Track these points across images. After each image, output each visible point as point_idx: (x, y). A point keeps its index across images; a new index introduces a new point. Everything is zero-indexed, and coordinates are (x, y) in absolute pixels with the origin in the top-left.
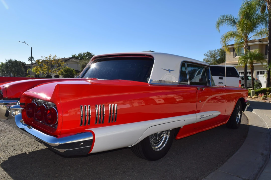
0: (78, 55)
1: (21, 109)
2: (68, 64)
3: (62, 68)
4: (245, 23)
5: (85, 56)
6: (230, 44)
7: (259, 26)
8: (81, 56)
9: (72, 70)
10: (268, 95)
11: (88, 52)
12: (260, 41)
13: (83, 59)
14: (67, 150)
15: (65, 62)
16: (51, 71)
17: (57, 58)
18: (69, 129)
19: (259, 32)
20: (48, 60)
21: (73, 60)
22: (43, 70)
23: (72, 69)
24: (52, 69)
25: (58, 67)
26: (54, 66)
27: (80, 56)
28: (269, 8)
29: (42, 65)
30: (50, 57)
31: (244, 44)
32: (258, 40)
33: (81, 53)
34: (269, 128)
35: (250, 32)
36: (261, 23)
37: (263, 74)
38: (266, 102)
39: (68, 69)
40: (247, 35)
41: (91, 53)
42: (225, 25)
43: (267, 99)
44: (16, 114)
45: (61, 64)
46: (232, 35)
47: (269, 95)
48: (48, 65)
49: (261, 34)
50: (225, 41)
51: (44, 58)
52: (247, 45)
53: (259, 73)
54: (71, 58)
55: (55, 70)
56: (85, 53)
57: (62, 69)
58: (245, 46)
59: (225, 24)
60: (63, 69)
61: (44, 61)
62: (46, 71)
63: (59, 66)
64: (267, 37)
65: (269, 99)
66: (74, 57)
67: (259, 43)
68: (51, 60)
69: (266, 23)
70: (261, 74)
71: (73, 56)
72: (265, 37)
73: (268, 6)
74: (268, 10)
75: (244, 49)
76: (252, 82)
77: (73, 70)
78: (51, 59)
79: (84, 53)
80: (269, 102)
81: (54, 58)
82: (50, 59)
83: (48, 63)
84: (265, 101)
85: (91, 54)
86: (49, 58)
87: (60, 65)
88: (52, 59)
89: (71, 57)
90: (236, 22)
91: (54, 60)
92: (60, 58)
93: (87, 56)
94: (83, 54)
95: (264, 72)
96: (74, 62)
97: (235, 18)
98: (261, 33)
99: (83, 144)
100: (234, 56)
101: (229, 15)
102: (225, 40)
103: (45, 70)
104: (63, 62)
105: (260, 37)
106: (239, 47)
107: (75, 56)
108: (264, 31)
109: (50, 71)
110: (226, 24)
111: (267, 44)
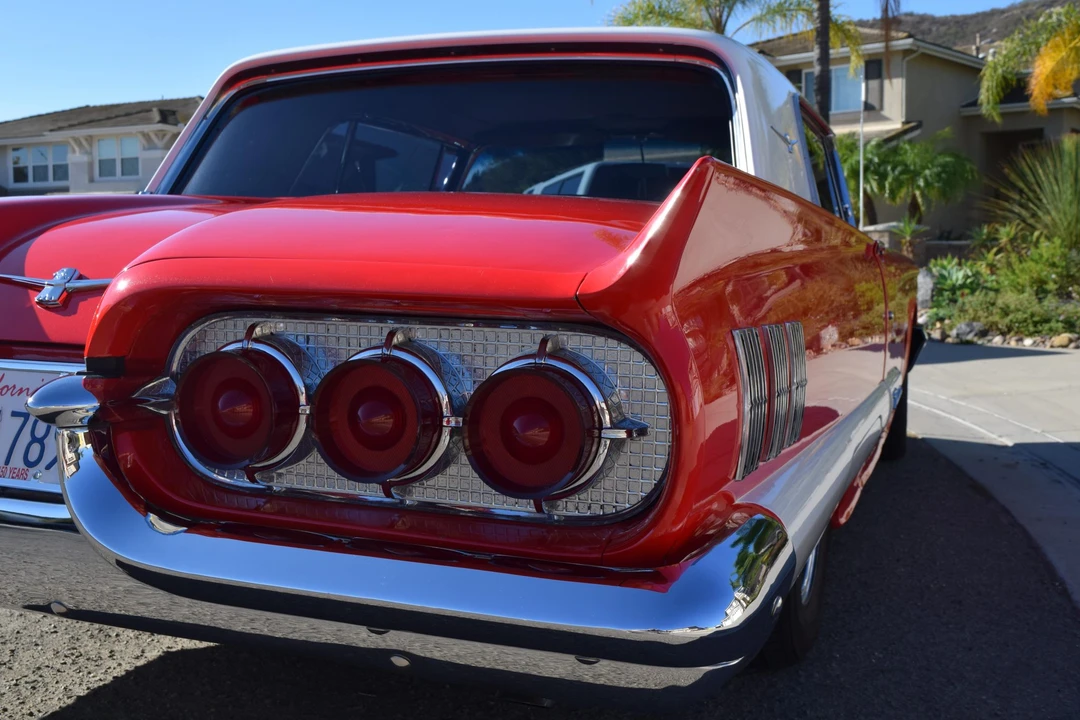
12: (763, 48)
35: (733, 5)
40: (721, 16)
49: (785, 15)
64: (811, 27)
72: (799, 31)
98: (782, 10)
105: (778, 30)
111: (796, 65)
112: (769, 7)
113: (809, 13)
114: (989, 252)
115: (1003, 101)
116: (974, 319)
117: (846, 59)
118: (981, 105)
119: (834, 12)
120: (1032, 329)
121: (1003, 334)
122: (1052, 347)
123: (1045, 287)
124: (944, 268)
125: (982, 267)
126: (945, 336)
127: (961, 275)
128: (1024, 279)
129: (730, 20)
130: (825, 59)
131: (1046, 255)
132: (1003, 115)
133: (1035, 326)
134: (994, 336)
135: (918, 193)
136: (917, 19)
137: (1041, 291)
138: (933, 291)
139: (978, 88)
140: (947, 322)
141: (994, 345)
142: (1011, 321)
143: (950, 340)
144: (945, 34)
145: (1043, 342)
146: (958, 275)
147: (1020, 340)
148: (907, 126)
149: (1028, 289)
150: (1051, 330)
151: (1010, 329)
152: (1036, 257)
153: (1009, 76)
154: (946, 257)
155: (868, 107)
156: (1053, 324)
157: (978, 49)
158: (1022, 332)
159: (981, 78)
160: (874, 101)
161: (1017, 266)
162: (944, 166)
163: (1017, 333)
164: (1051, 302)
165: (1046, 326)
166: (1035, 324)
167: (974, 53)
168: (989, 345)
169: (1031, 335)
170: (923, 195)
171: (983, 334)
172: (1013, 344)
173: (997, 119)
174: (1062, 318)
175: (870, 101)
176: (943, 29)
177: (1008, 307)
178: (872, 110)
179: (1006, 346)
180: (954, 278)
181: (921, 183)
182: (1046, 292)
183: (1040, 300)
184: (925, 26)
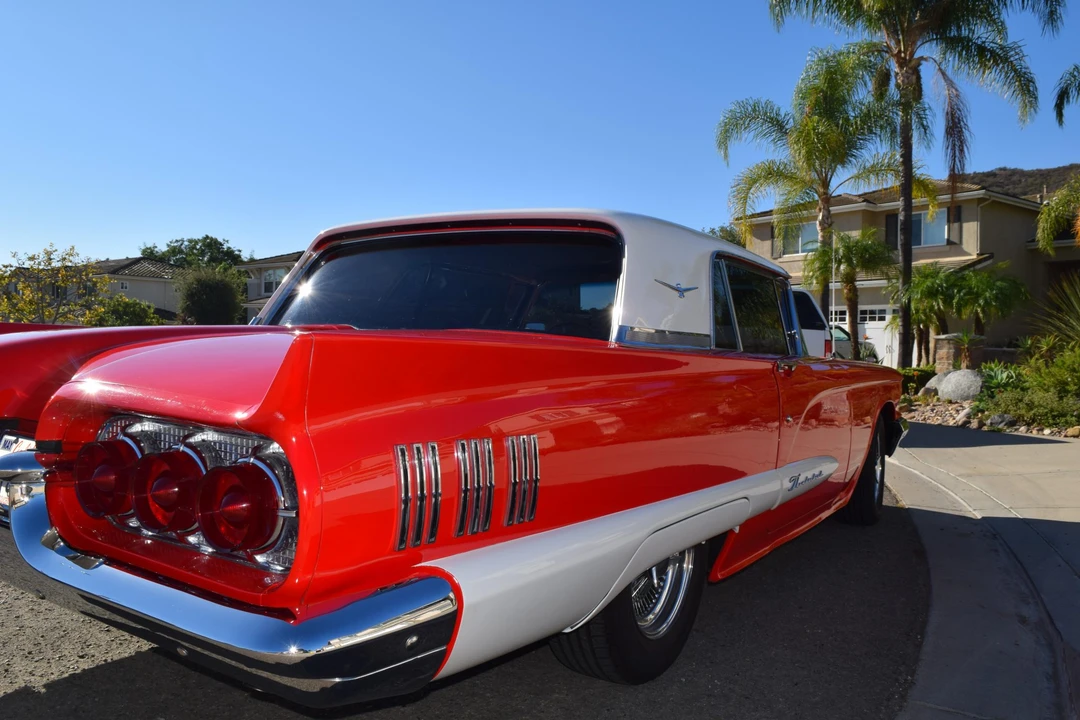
0: (164, 249)
1: (39, 472)
2: (128, 284)
3: (101, 301)
4: (817, 134)
5: (193, 254)
6: (758, 211)
7: (870, 146)
8: (181, 251)
9: (144, 309)
10: (916, 392)
11: (207, 237)
12: (867, 198)
13: (190, 264)
14: (337, 680)
15: (113, 276)
16: (52, 312)
17: (79, 260)
18: (337, 572)
19: (868, 165)
20: (41, 267)
21: (148, 266)
22: (18, 311)
23: (144, 304)
24: (59, 306)
25: (80, 296)
26: (65, 293)
27: (174, 251)
28: (903, 81)
29: (12, 288)
30: (49, 254)
31: (817, 210)
32: (859, 196)
33: (177, 241)
34: (979, 517)
35: (836, 167)
36: (875, 134)
37: (882, 319)
38: (913, 420)
39: (127, 305)
40: (826, 175)
41: (220, 240)
42: (748, 141)
43: (914, 410)
44: (13, 502)
45: (95, 284)
46: (773, 174)
47: (920, 394)
48: (39, 289)
49: (877, 174)
50: (745, 199)
51: (24, 258)
52: (829, 211)
53: (868, 316)
54: (137, 261)
55: (70, 311)
56: (196, 242)
57: (101, 303)
58: (820, 217)
59: (748, 136)
60: (104, 306)
61: (20, 272)
62: (30, 313)
63: (84, 295)
64: (898, 183)
65: (921, 409)
66: (149, 255)
67: (862, 206)
68: (53, 269)
69: (893, 131)
70: (873, 319)
71: (144, 251)
72: (889, 186)
73: (897, 74)
74: (898, 86)
75: (819, 228)
76: (854, 349)
77: (149, 307)
78: (53, 265)
79: (190, 241)
80: (925, 419)
81: (64, 259)
82: (50, 264)
83: (38, 280)
84: (911, 418)
85: (221, 244)
86: (42, 257)
87: (91, 290)
88: (59, 264)
89: (138, 255)
90: (787, 127)
91: (67, 267)
92: (93, 260)
93: (203, 253)
94: (186, 243)
95: (883, 311)
96: (153, 275)
97: (783, 114)
98: (876, 170)
99: (417, 641)
100: (775, 255)
101: (763, 100)
102: (748, 193)
103: (27, 308)
104: (106, 276)
105: (872, 185)
106: (787, 221)
107: (152, 252)
108: (886, 161)
109: (50, 315)
110: (752, 134)
111: (894, 210)
112: (864, 168)
113: (897, 172)
114: (1031, 358)
115: (1055, 239)
116: (1005, 412)
117: (925, 207)
118: (1038, 241)
119: (917, 172)
120: (1051, 421)
121: (1028, 425)
122: (1066, 436)
123: (1068, 388)
124: (992, 370)
125: (1024, 371)
126: (981, 424)
127: (1005, 375)
128: (1048, 381)
129: (833, 178)
130: (908, 206)
131: (1068, 362)
132: (1056, 249)
133: (1054, 419)
134: (1021, 426)
135: (979, 310)
136: (1009, 173)
137: (1063, 392)
138: (982, 388)
139: (1036, 229)
140: (986, 413)
141: (1019, 434)
142: (1034, 414)
143: (985, 428)
144: (1032, 184)
145: (1059, 433)
146: (1002, 376)
147: (1042, 430)
148: (981, 257)
149: (1052, 389)
150: (1066, 422)
151: (1034, 421)
152: (1060, 364)
153: (1061, 220)
154: (994, 362)
155: (949, 242)
156: (1068, 418)
157: (1041, 197)
158: (1043, 424)
159: (1038, 221)
160: (954, 239)
161: (1044, 370)
162: (1000, 289)
163: (1039, 424)
164: (1070, 400)
165: (1063, 420)
166: (1054, 417)
167: (1039, 201)
168: (1016, 433)
169: (1050, 426)
170: (983, 311)
171: (1012, 424)
172: (1035, 434)
173: (1051, 252)
174: (1075, 413)
175: (952, 239)
176: (1030, 180)
177: (1033, 403)
178: (954, 245)
179: (1029, 435)
180: (999, 378)
181: (981, 302)
182: (1068, 392)
183: (1061, 398)
184: (1015, 178)
